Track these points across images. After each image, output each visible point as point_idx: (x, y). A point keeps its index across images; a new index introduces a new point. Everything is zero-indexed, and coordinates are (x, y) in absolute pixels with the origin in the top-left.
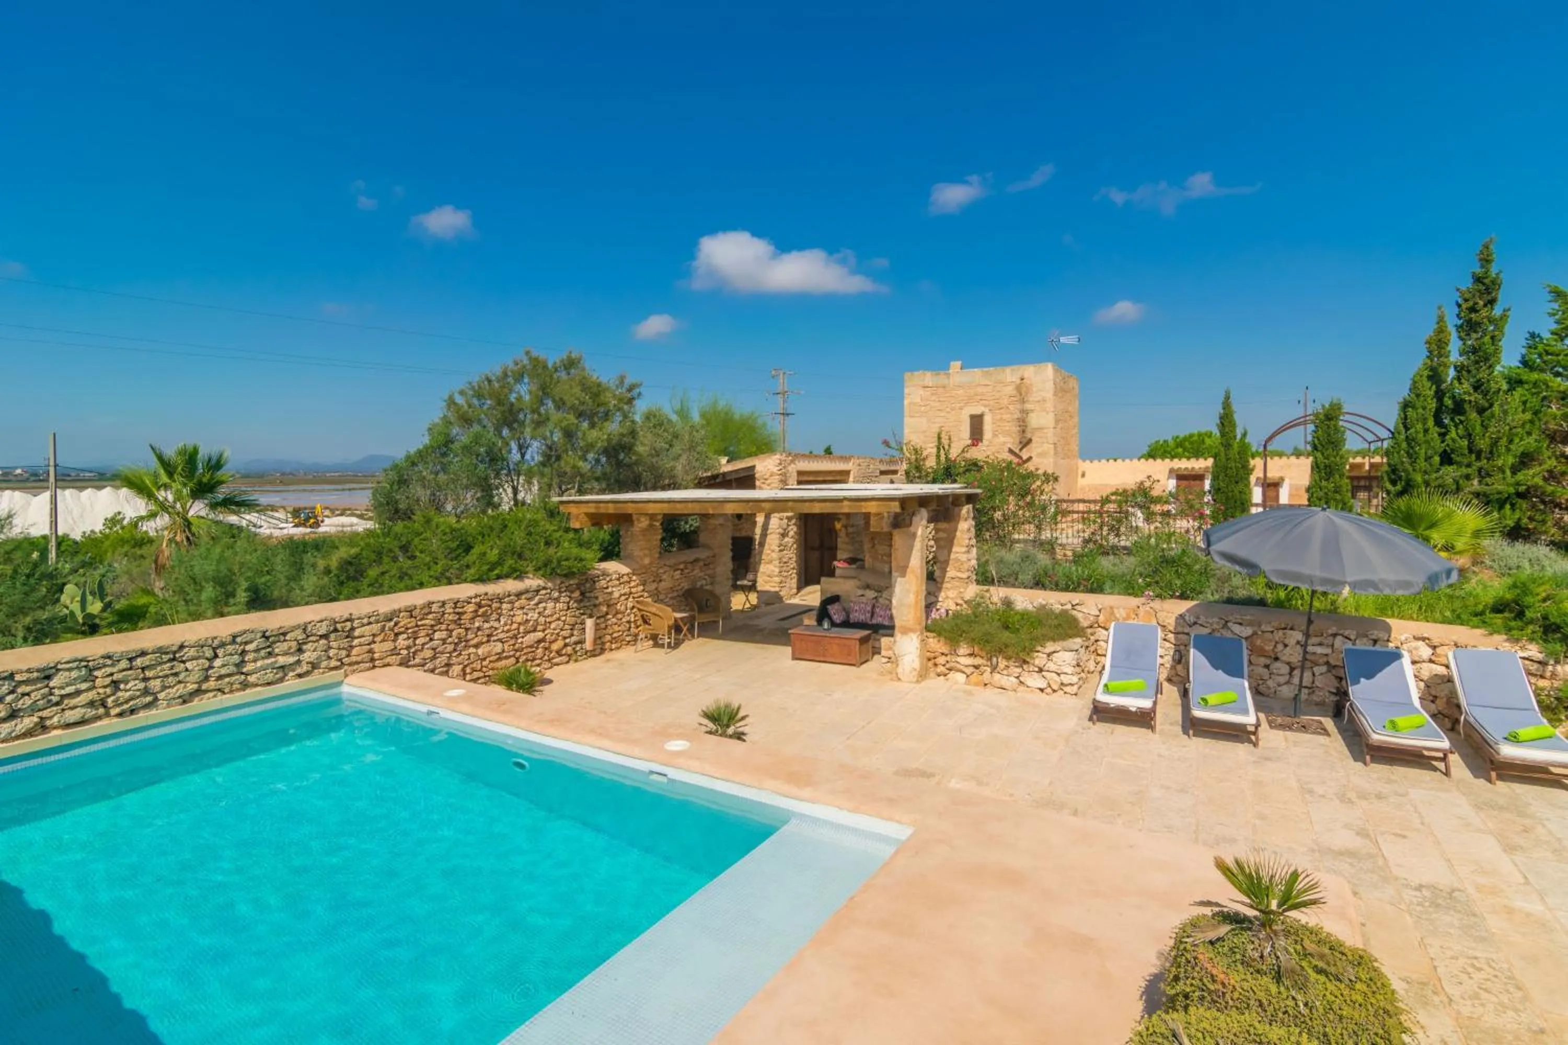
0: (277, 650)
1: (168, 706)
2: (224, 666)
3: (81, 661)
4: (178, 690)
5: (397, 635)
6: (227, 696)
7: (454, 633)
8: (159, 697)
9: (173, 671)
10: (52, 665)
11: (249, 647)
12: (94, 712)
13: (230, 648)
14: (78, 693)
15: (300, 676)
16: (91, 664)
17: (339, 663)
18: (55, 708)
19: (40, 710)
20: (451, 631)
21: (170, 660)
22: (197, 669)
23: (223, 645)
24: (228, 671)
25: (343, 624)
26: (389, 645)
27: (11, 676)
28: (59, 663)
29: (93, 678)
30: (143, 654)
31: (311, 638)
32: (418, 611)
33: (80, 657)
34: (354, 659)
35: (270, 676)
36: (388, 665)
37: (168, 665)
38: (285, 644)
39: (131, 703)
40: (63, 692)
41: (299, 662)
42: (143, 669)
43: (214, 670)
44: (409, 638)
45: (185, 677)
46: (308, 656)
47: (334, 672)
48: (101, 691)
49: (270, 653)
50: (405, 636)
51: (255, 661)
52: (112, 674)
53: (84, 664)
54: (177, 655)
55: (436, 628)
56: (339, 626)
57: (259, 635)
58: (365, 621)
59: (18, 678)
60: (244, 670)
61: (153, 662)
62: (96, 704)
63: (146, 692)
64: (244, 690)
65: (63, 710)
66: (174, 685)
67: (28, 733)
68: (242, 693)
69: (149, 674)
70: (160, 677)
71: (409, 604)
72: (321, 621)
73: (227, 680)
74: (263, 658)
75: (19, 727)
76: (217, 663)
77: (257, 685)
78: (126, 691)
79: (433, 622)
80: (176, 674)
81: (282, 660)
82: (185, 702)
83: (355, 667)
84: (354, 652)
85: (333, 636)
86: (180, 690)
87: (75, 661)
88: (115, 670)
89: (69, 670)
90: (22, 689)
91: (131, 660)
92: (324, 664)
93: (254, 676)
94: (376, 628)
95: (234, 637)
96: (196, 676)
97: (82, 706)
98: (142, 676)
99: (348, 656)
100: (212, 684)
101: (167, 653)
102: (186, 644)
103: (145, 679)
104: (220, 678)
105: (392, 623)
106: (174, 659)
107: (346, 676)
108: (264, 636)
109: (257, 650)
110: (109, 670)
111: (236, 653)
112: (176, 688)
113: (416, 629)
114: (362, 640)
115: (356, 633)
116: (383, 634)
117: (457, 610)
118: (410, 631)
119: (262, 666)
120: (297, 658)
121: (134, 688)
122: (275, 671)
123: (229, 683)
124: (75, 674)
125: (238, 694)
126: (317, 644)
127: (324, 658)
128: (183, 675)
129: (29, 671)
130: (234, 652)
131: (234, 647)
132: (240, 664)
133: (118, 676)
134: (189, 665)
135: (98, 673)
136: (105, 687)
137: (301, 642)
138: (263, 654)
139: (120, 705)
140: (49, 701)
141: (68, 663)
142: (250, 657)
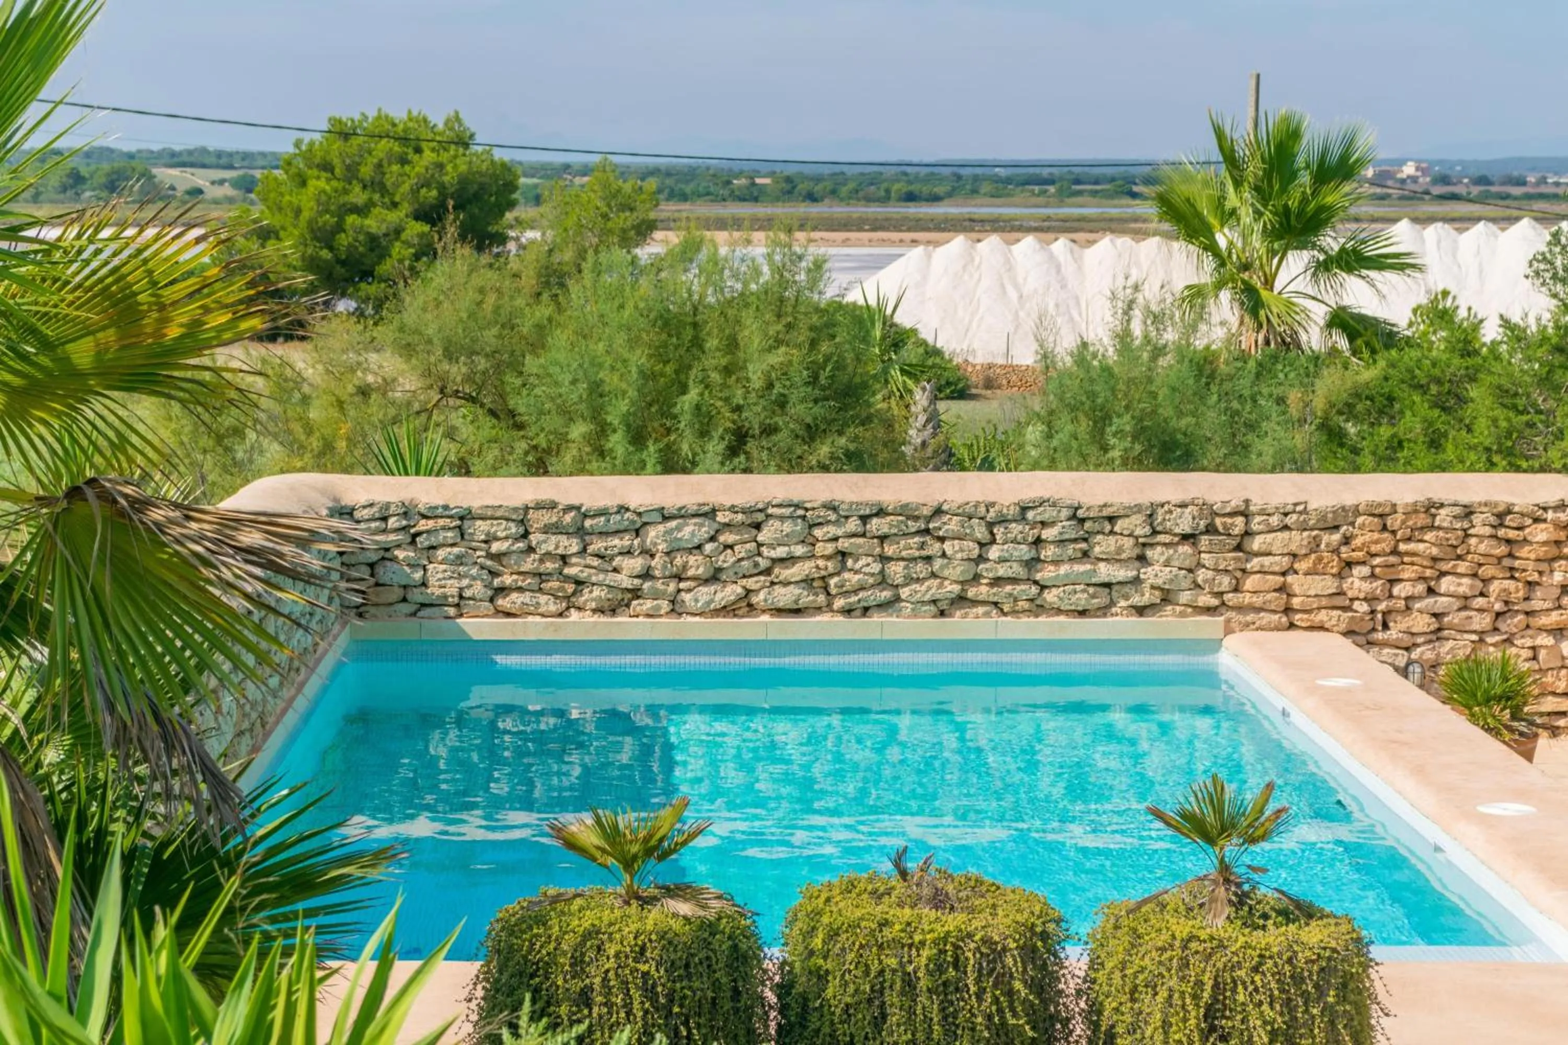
0: (1097, 549)
1: (915, 614)
2: (1002, 560)
3: (797, 506)
4: (929, 588)
5: (1349, 564)
6: (1009, 618)
7: (1495, 587)
8: (903, 596)
9: (924, 553)
10: (760, 506)
11: (1048, 534)
12: (811, 598)
13: (1015, 528)
14: (789, 560)
15: (1141, 611)
16: (809, 514)
17: (1215, 602)
18: (762, 578)
19: (744, 577)
20: (1486, 581)
21: (919, 532)
22: (959, 556)
23: (1003, 520)
24: (1010, 574)
25: (1229, 520)
26: (1327, 585)
27: (711, 514)
28: (769, 504)
29: (811, 540)
30: (881, 512)
31: (1161, 538)
32: (1400, 517)
33: (796, 500)
34: (1247, 599)
35: (1081, 599)
36: (1321, 628)
37: (917, 539)
38: (1112, 539)
39: (861, 595)
40: (774, 554)
41: (1136, 581)
42: (883, 539)
43: (988, 565)
44: (1373, 576)
45: (942, 567)
46: (1154, 573)
47: (1205, 618)
48: (821, 563)
49: (1085, 554)
50: (1365, 570)
51: (1056, 562)
52: (836, 539)
53: (800, 512)
54: (931, 526)
55: (1445, 567)
56: (1218, 521)
57: (1065, 513)
58: (1275, 520)
59: (721, 518)
60: (1038, 576)
61: (894, 531)
62: (815, 584)
63: (883, 581)
64: (1037, 616)
65: (773, 583)
66: (925, 579)
67: (727, 610)
68: (1032, 619)
69: (889, 550)
70: (903, 559)
71: (1380, 499)
72: (1183, 506)
73: (1008, 588)
74: (1072, 560)
75: (719, 596)
76: (994, 553)
77: (1059, 611)
78: (857, 572)
79: (1435, 551)
80: (928, 559)
81: (1105, 572)
82: (942, 613)
83: (1250, 618)
84: (1250, 583)
85: (1204, 540)
86: (931, 590)
87: (788, 506)
88: (840, 532)
89: (782, 518)
90: (727, 537)
91: (864, 519)
92: (1185, 597)
93: (1054, 591)
94: (1297, 540)
95: (1024, 509)
96: (957, 570)
97: (797, 582)
98: (878, 550)
99: (1236, 590)
100: (982, 591)
101: (916, 518)
102: (945, 507)
103: (884, 559)
104: (997, 581)
105: (1336, 537)
106: (927, 531)
107: (1228, 631)
108: (1074, 517)
109: (1061, 542)
110: (832, 530)
111: (1024, 541)
112: (926, 584)
113: (1393, 559)
114: (1267, 561)
115: (1256, 544)
116: (1313, 556)
117: (1501, 532)
118: (1377, 561)
119: (1067, 575)
120: (1135, 573)
121: (867, 570)
122: (1091, 590)
123: (1010, 595)
124: (787, 527)
125: (1025, 619)
126: (1171, 551)
127: (1186, 584)
128: (938, 563)
129: (733, 509)
130: (1019, 537)
131: (1020, 527)
132: (1033, 563)
133: (843, 544)
134: (947, 546)
135: (818, 532)
136: (828, 558)
137: (1141, 540)
138: (1070, 552)
139: (846, 594)
140: (756, 565)
141: (779, 506)
142: (1049, 552)
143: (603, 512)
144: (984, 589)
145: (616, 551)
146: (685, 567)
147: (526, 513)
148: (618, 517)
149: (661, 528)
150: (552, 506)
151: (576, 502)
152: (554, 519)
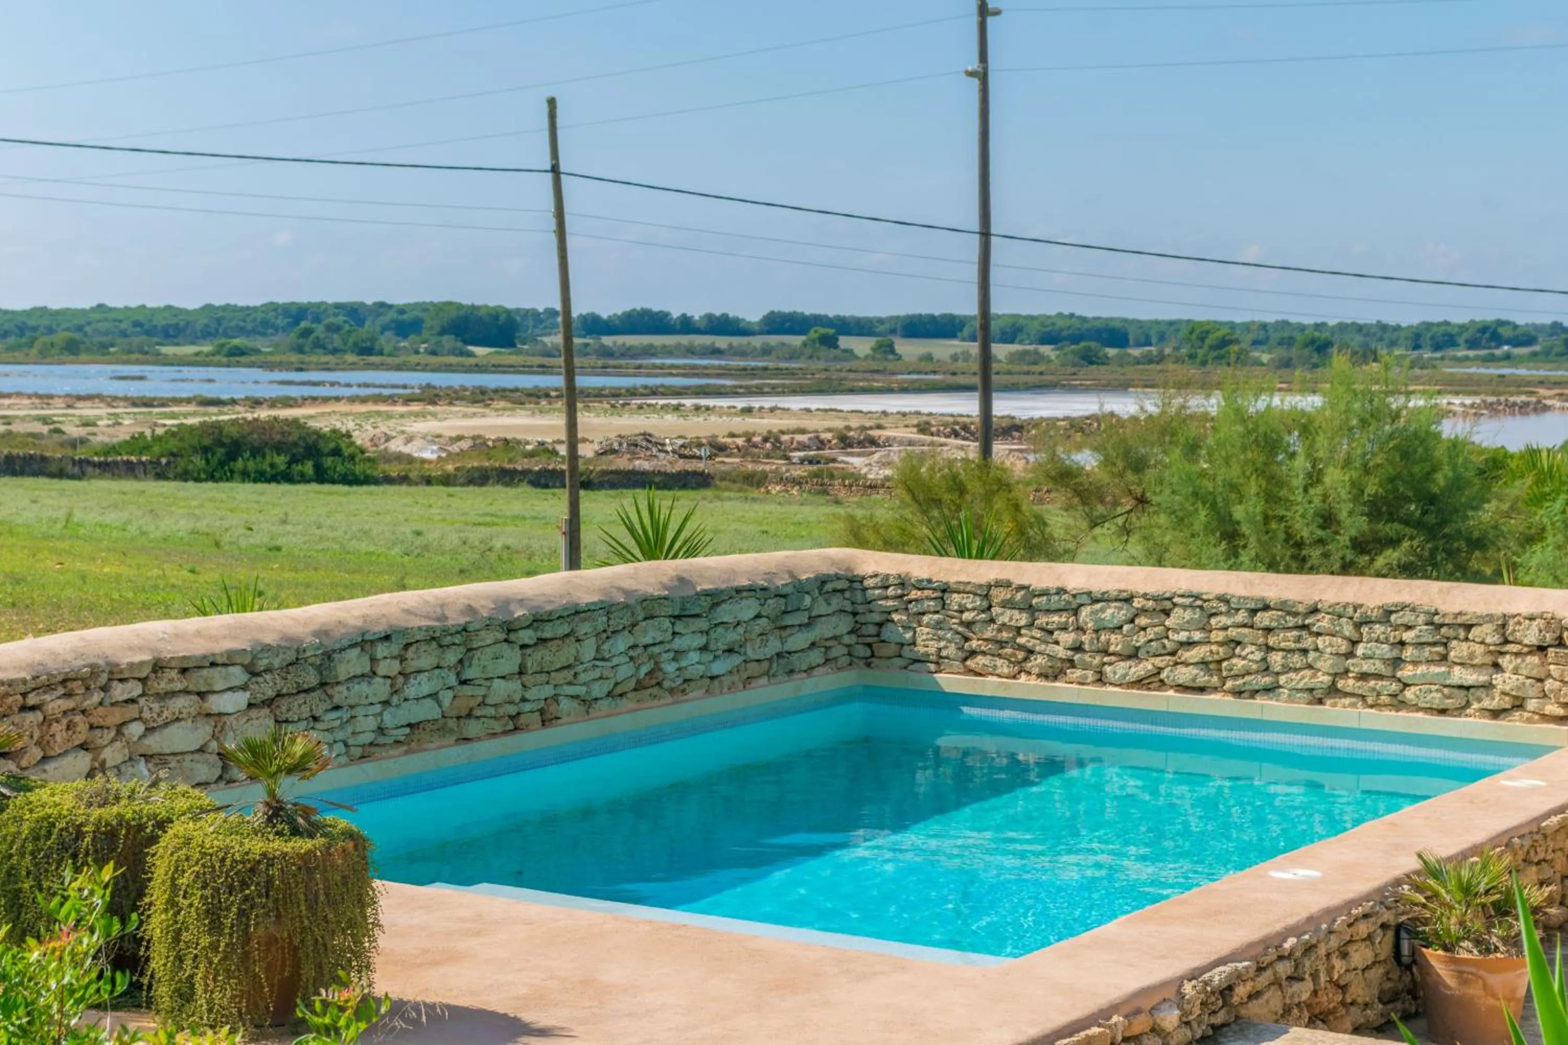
0: (1452, 654)
1: (1291, 699)
2: (1366, 657)
3: (1197, 597)
4: (1303, 678)
6: (1372, 711)
8: (1281, 683)
9: (1300, 646)
10: (1167, 595)
11: (1408, 636)
12: (1207, 678)
13: (1379, 629)
14: (1190, 644)
15: (1496, 714)
16: (1205, 605)
18: (1168, 658)
19: (1156, 656)
21: (1297, 627)
22: (1329, 650)
23: (1368, 621)
24: (1372, 670)
27: (1128, 600)
28: (1174, 594)
29: (1208, 628)
31: (1509, 647)
33: (1195, 592)
35: (1436, 699)
37: (1295, 633)
38: (1465, 645)
39: (1247, 678)
40: (1178, 638)
41: (1488, 686)
42: (1268, 630)
43: (1354, 661)
45: (1315, 659)
46: (1505, 681)
48: (1214, 648)
49: (1444, 658)
51: (1415, 663)
52: (1225, 628)
53: (1199, 603)
54: (1307, 622)
56: (1564, 635)
57: (1422, 618)
59: (1137, 603)
60: (1399, 674)
61: (1275, 624)
62: (1212, 666)
63: (1265, 668)
64: (1398, 711)
65: (1176, 664)
66: (1300, 669)
67: (1139, 683)
68: (1393, 713)
70: (1283, 650)
72: (1532, 619)
73: (1372, 683)
74: (1429, 662)
75: (1133, 670)
76: (1361, 650)
77: (1418, 707)
78: (1244, 658)
80: (1305, 651)
81: (1460, 675)
82: (1320, 702)
85: (1552, 652)
86: (1304, 679)
87: (1189, 596)
88: (1230, 622)
89: (1185, 607)
90: (1142, 621)
91: (1254, 612)
92: (1532, 704)
93: (1413, 689)
95: (1388, 612)
96: (1326, 664)
97: (1195, 664)
98: (1261, 640)
100: (1348, 684)
101: (1296, 614)
102: (1320, 606)
103: (1269, 649)
104: (1363, 676)
106: (1304, 627)
108: (1431, 622)
109: (1420, 645)
110: (1224, 620)
111: (1386, 641)
112: (1302, 673)
119: (1423, 675)
120: (1486, 678)
121: (1251, 657)
122: (1446, 691)
123: (1374, 689)
124: (1188, 615)
125: (1387, 713)
126: (1519, 660)
127: (1532, 692)
128: (1312, 655)
129: (1145, 596)
130: (1382, 637)
131: (1383, 629)
132: (1397, 662)
133: (1233, 633)
134: (1320, 642)
135: (1213, 621)
136: (1221, 644)
137: (1492, 648)
138: (1427, 654)
139: (1236, 677)
140: (1164, 647)
141: (1182, 596)
142: (1409, 653)
143: (1045, 593)
144: (1351, 682)
145: (1055, 626)
146: (1108, 643)
147: (989, 590)
148: (1057, 597)
149: (1089, 608)
150: (1008, 584)
151: (1025, 582)
152: (1009, 596)
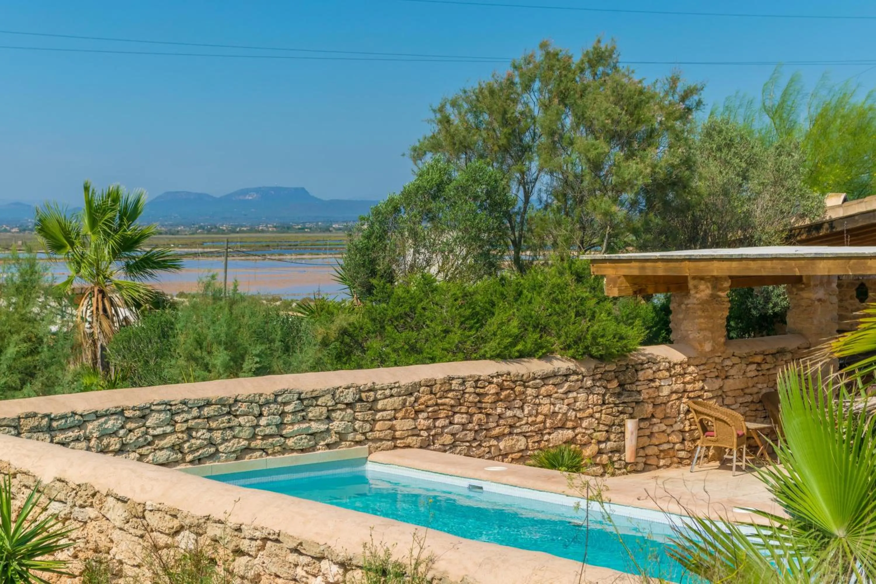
0: (310, 415)
1: (227, 460)
2: (268, 425)
3: (166, 404)
4: (234, 444)
5: (417, 412)
6: (271, 457)
7: (475, 418)
8: (221, 450)
9: (231, 424)
10: (148, 405)
11: (289, 408)
12: (175, 456)
13: (273, 407)
14: (164, 435)
15: (329, 446)
16: (173, 408)
17: (363, 438)
18: (149, 447)
19: (140, 447)
20: (472, 415)
22: (248, 424)
23: (267, 403)
24: (272, 432)
25: (368, 394)
26: (409, 424)
27: (122, 412)
28: (152, 404)
29: (173, 423)
30: (209, 404)
31: (339, 406)
32: (438, 386)
33: (166, 401)
34: (377, 434)
35: (305, 442)
36: (409, 446)
37: (226, 417)
38: (317, 408)
39: (200, 451)
40: (156, 432)
41: (328, 430)
42: (208, 418)
43: (261, 429)
44: (428, 418)
45: (239, 432)
46: (337, 425)
47: (358, 447)
48: (180, 435)
49: (304, 418)
50: (425, 415)
51: (292, 424)
52: (186, 421)
54: (233, 409)
55: (457, 409)
56: (363, 395)
57: (296, 396)
58: (388, 392)
59: (127, 414)
60: (284, 432)
61: (216, 414)
62: (176, 448)
63: (211, 443)
64: (283, 454)
65: (155, 450)
66: (231, 439)
68: (282, 456)
69: (213, 425)
70: (220, 429)
71: (429, 377)
72: (348, 388)
73: (270, 440)
74: (299, 422)
76: (263, 421)
77: (293, 450)
78: (197, 439)
79: (452, 402)
80: (231, 428)
81: (315, 427)
82: (238, 457)
83: (378, 445)
84: (379, 426)
85: (358, 405)
86: (234, 445)
87: (162, 404)
88: (189, 417)
90: (130, 425)
91: (200, 408)
92: (350, 436)
93: (292, 440)
94: (397, 401)
95: (276, 396)
96: (246, 433)
97: (167, 448)
98: (208, 425)
99: (372, 430)
100: (258, 443)
101: (225, 405)
102: (239, 398)
103: (211, 430)
104: (265, 437)
105: (413, 399)
106: (230, 413)
107: (370, 453)
108: (299, 399)
109: (294, 413)
110: (186, 416)
111: (277, 413)
112: (232, 442)
113: (436, 408)
114: (384, 413)
115: (380, 405)
116: (404, 410)
117: (478, 390)
118: (430, 409)
119: (298, 430)
120: (327, 426)
121: (202, 437)
122: (308, 437)
123: (272, 443)
124: (163, 416)
125: (279, 457)
126: (344, 413)
127: (351, 430)
128: (237, 430)
129: (134, 409)
130: (275, 411)
131: (275, 406)
132: (281, 425)
133: (191, 423)
134: (241, 420)
135: (178, 418)
136: (182, 432)
137: (330, 408)
138: (299, 417)
139: (192, 452)
140: (146, 439)
141: (158, 404)
142: (288, 419)
143: (63, 417)
144: (259, 442)
145: (71, 439)
146: (108, 445)
147: (19, 422)
148: (72, 419)
149: (96, 423)
150: (35, 415)
151: (47, 412)
152: (36, 423)
